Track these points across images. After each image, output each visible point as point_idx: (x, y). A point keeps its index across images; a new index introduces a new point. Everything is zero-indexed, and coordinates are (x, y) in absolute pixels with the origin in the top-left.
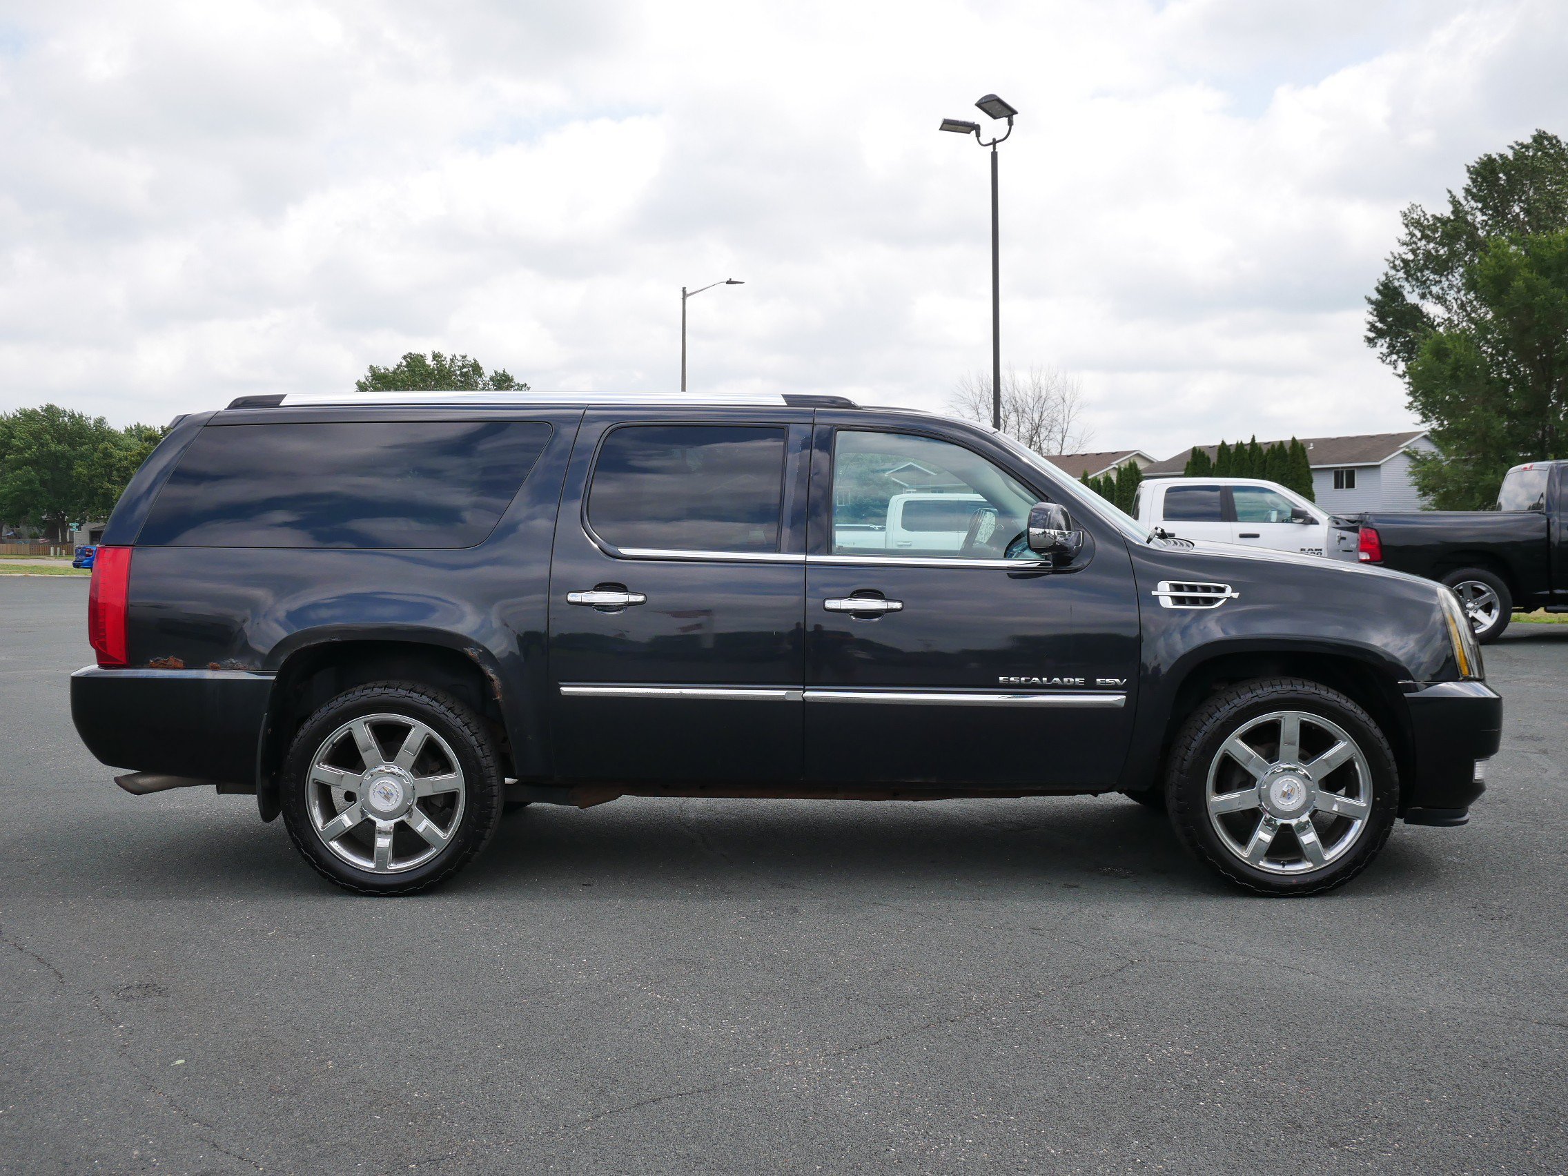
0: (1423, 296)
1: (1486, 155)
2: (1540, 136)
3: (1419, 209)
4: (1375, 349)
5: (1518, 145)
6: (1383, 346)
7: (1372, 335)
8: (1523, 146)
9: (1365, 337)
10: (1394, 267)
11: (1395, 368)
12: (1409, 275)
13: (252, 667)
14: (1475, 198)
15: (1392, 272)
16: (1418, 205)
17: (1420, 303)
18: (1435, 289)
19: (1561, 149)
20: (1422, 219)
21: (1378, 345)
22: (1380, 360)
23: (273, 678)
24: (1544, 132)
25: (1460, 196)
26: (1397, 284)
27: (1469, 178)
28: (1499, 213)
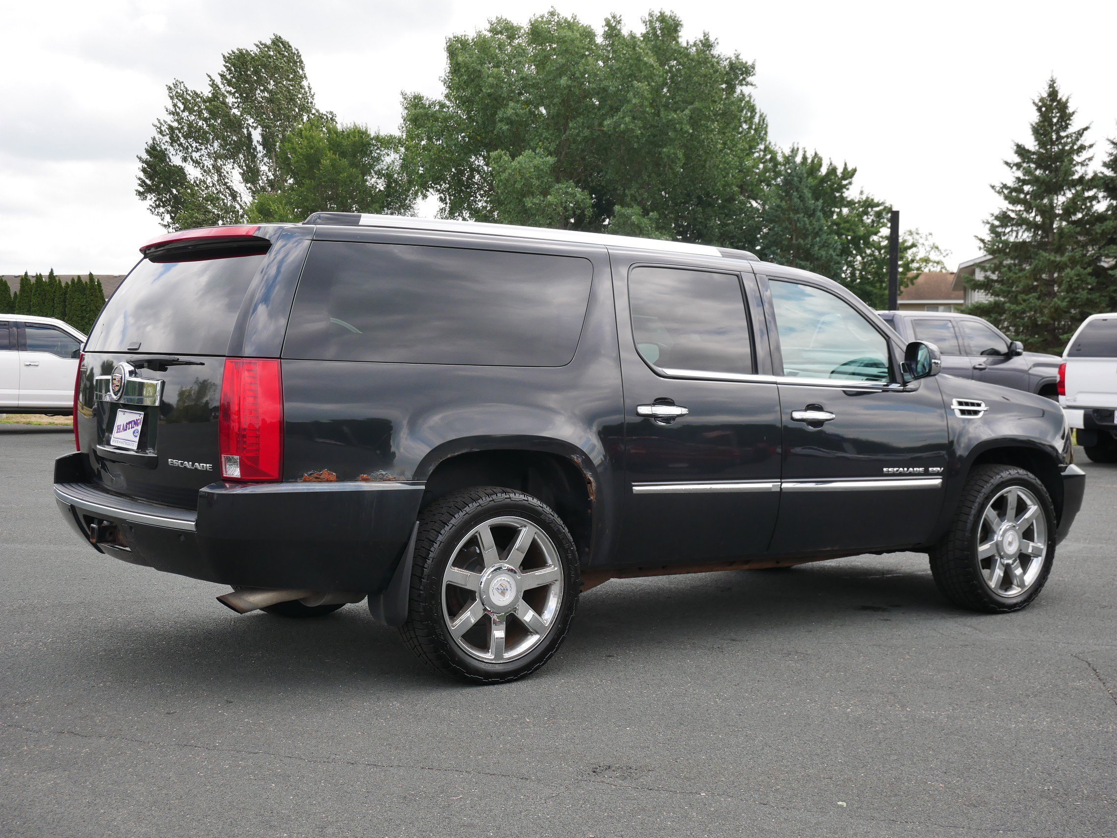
0: (185, 159)
1: (238, 49)
2: (277, 39)
3: (182, 84)
4: (145, 201)
5: (262, 45)
6: (151, 198)
7: (141, 189)
8: (266, 46)
9: (137, 191)
10: (161, 132)
11: (162, 220)
12: (174, 140)
13: (402, 478)
14: (229, 83)
15: (158, 137)
16: (181, 81)
17: (184, 165)
18: (196, 155)
19: (292, 53)
20: (185, 93)
21: (148, 198)
22: (149, 211)
23: (423, 487)
24: (280, 37)
25: (218, 80)
26: (163, 147)
27: (225, 66)
28: (247, 98)
